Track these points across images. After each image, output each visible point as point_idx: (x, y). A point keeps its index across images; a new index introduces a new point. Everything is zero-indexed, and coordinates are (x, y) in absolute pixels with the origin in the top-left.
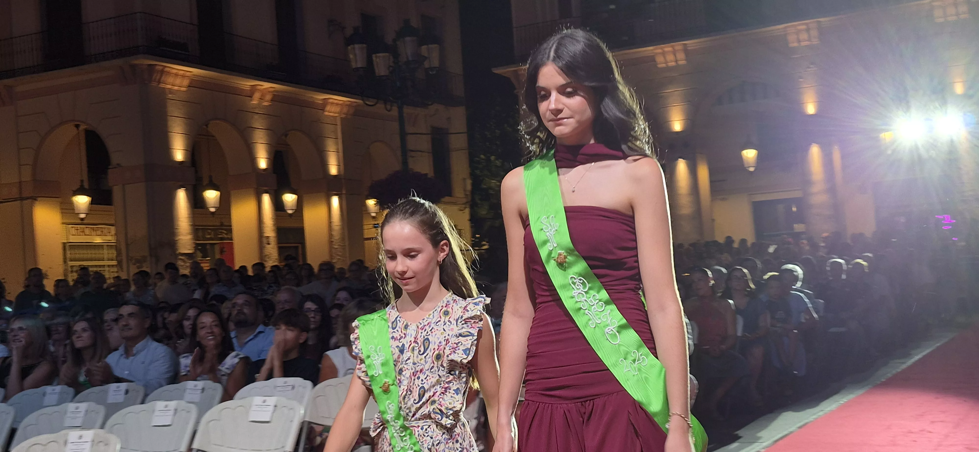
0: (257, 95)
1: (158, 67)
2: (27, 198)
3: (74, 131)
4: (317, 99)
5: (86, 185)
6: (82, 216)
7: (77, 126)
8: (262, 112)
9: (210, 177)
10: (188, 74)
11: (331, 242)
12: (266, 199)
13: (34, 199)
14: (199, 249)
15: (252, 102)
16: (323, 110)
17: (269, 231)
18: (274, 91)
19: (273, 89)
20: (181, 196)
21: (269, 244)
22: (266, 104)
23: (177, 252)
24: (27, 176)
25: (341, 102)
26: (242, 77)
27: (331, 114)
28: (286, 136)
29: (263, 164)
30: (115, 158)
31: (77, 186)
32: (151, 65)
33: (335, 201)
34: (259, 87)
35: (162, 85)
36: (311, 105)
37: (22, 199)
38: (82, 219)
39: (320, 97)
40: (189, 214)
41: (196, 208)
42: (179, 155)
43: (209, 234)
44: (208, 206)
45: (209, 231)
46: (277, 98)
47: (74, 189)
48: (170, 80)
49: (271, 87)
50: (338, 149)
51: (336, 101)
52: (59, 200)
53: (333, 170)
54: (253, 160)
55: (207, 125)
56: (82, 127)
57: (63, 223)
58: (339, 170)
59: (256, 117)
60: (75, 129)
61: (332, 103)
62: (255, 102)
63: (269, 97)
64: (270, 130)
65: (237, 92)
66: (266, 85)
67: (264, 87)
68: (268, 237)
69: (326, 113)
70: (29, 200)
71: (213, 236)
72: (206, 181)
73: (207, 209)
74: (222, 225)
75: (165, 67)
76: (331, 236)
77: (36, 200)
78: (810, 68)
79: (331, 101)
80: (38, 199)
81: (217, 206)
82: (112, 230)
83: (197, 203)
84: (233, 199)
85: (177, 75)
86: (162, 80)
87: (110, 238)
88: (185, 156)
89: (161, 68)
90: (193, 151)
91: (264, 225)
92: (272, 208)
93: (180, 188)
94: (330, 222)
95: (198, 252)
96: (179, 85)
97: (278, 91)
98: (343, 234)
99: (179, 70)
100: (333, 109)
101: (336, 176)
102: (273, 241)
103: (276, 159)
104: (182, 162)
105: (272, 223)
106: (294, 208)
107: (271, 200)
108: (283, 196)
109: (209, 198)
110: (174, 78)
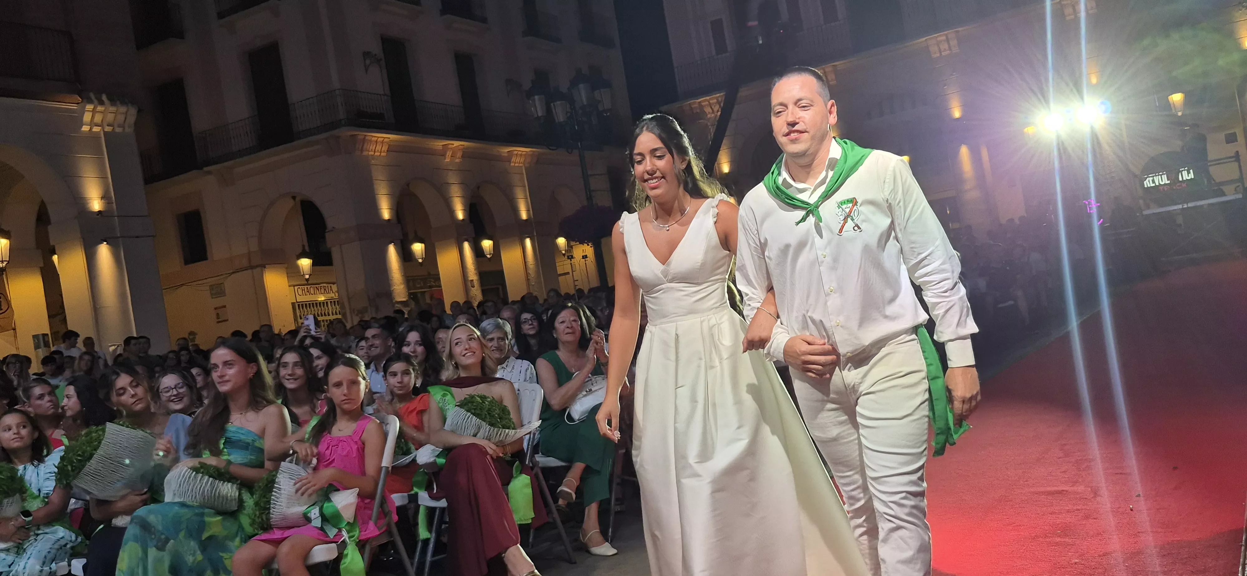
0: (449, 154)
1: (359, 137)
2: (257, 266)
3: (291, 203)
4: (504, 152)
5: (307, 250)
6: (307, 277)
7: (294, 198)
8: (455, 168)
9: (416, 232)
10: (386, 140)
11: (528, 280)
12: (466, 246)
13: (263, 266)
14: (412, 298)
15: (446, 160)
16: (510, 162)
17: (473, 275)
18: (464, 148)
19: (462, 147)
20: (392, 250)
21: (473, 287)
22: (457, 160)
23: (394, 301)
24: (254, 246)
25: (524, 153)
26: (435, 138)
27: (517, 165)
28: (478, 188)
29: (460, 215)
30: (330, 223)
31: (299, 250)
32: (352, 135)
33: (528, 242)
34: (450, 146)
35: (365, 152)
36: (499, 158)
37: (252, 267)
38: (307, 280)
39: (505, 150)
40: (399, 267)
41: (405, 261)
42: (386, 215)
43: (420, 283)
44: (416, 258)
45: (419, 281)
46: (467, 155)
47: (297, 254)
48: (372, 147)
49: (461, 145)
50: (526, 196)
51: (520, 153)
52: (286, 265)
53: (524, 216)
54: (452, 212)
55: (408, 185)
56: (298, 198)
57: (290, 286)
58: (529, 214)
59: (450, 173)
60: (292, 201)
61: (517, 155)
62: (447, 160)
63: (459, 154)
64: (464, 184)
65: (431, 152)
66: (456, 143)
67: (455, 146)
68: (472, 280)
69: (512, 164)
70: (259, 269)
71: (423, 285)
72: (411, 236)
73: (416, 260)
74: (429, 274)
75: (366, 136)
76: (527, 274)
77: (265, 267)
78: (954, 75)
79: (516, 152)
80: (267, 266)
81: (424, 257)
82: (334, 288)
83: (406, 256)
84: (437, 250)
85: (376, 142)
86: (365, 147)
87: (333, 295)
88: (391, 214)
89: (363, 137)
90: (398, 209)
91: (468, 271)
92: (473, 254)
93: (391, 243)
94: (525, 262)
95: (412, 301)
96: (380, 151)
97: (468, 148)
98: (538, 272)
99: (378, 137)
100: (518, 160)
101: (526, 220)
102: (476, 283)
103: (472, 209)
104: (389, 220)
105: (473, 268)
106: (492, 252)
107: (471, 247)
108: (482, 243)
109: (416, 251)
110: (375, 145)
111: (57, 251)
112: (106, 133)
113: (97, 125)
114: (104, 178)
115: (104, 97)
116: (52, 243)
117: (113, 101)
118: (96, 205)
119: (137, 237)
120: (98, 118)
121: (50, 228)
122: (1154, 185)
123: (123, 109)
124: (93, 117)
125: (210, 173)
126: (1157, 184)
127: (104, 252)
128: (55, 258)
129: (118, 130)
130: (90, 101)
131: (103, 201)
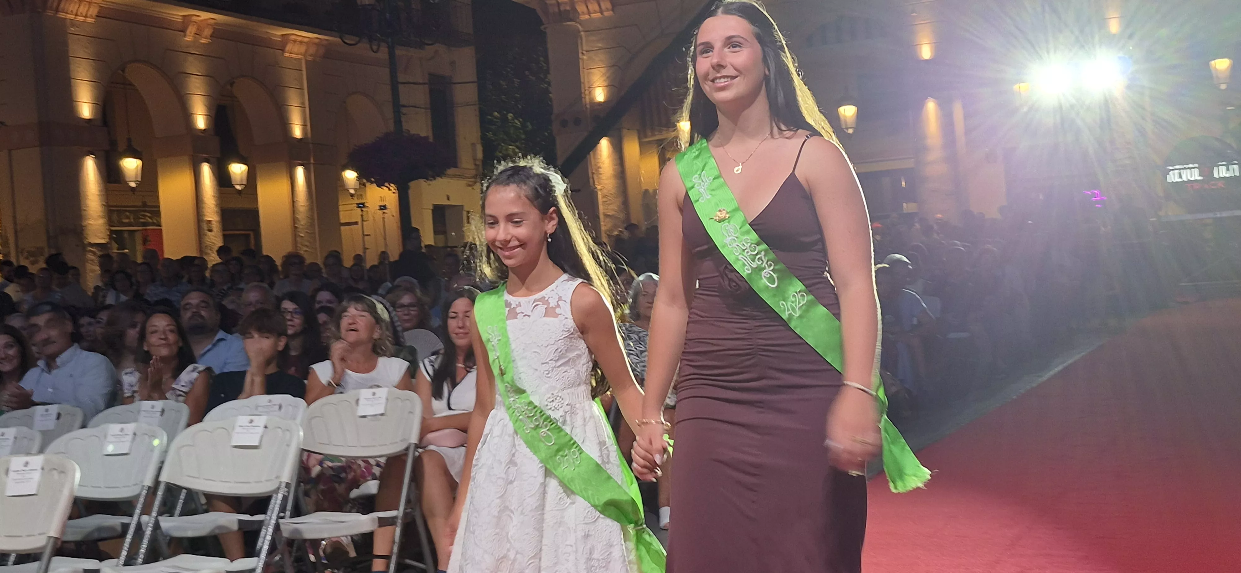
0: (191, 30)
4: (275, 35)
8: (198, 52)
9: (129, 140)
11: (295, 228)
12: (206, 170)
14: (114, 238)
15: (186, 39)
16: (283, 50)
17: (211, 212)
18: (216, 24)
19: (213, 21)
20: (90, 166)
21: (210, 231)
22: (203, 41)
23: (86, 242)
25: (306, 40)
26: (172, 4)
27: (294, 56)
28: (232, 84)
29: (201, 122)
33: (300, 172)
34: (194, 18)
35: (61, 15)
36: (266, 43)
39: (278, 32)
40: (100, 191)
41: (109, 182)
42: (86, 111)
43: (128, 218)
44: (127, 180)
45: (128, 214)
46: (218, 33)
48: (73, 8)
50: (303, 103)
51: (300, 39)
53: (297, 132)
54: (188, 117)
55: (123, 71)
58: (304, 131)
59: (191, 58)
61: (295, 41)
62: (189, 39)
63: (208, 32)
64: (210, 76)
65: (163, 24)
66: (204, 16)
67: (199, 19)
68: (210, 221)
69: (287, 55)
71: (132, 221)
72: (122, 146)
73: (126, 183)
74: (145, 205)
76: (295, 220)
79: (293, 37)
81: (139, 179)
83: (111, 175)
84: (160, 170)
85: (81, 1)
86: (62, 6)
88: (94, 111)
90: (103, 104)
91: (204, 205)
92: (215, 183)
93: (88, 155)
94: (293, 202)
95: (113, 242)
96: (83, 14)
97: (222, 24)
98: (311, 218)
100: (296, 48)
101: (301, 139)
102: (216, 226)
103: (219, 116)
104: (89, 119)
105: (214, 203)
106: (245, 182)
107: (213, 172)
108: (230, 166)
109: (128, 169)
110: (77, 6)
122: (1180, 180)
126: (1185, 179)
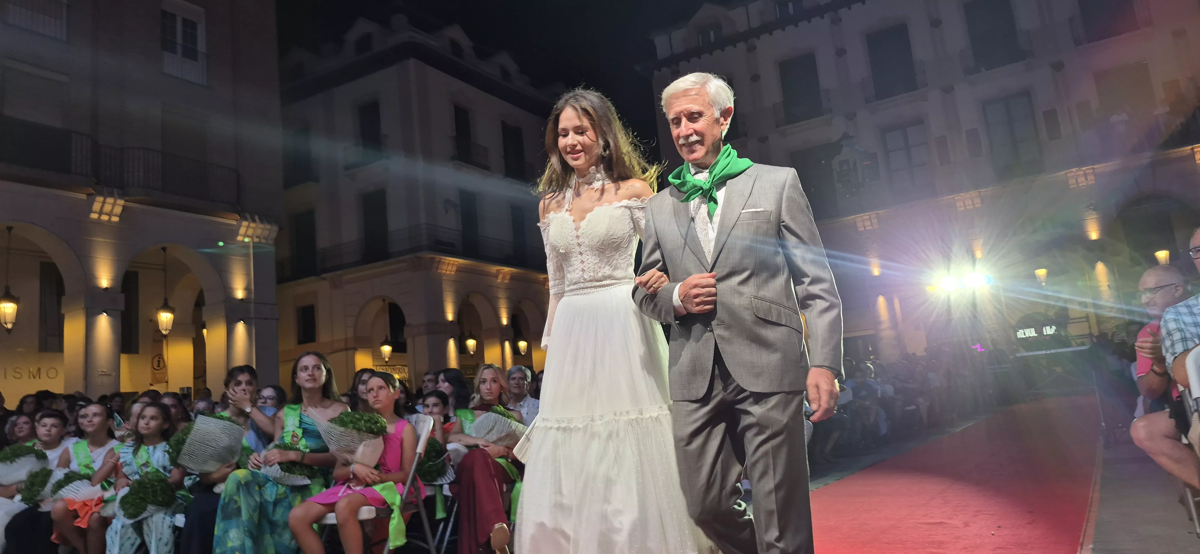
0: (500, 276)
1: (436, 259)
2: (351, 349)
3: (381, 304)
4: (541, 278)
5: (389, 339)
6: (387, 359)
7: (384, 300)
8: (504, 287)
9: (470, 332)
10: (456, 263)
12: (507, 344)
13: (355, 349)
18: (512, 273)
19: (510, 272)
20: (452, 344)
22: (506, 282)
24: (350, 334)
26: (490, 264)
28: (520, 302)
29: (505, 321)
30: (408, 320)
31: (383, 339)
32: (432, 257)
34: (502, 271)
35: (439, 271)
37: (347, 349)
38: (386, 362)
40: (456, 355)
41: (461, 351)
42: (450, 317)
45: (469, 369)
46: (513, 278)
47: (381, 341)
48: (445, 267)
49: (510, 270)
52: (372, 350)
54: (498, 318)
55: (468, 296)
56: (387, 301)
59: (500, 290)
60: (382, 302)
62: (499, 280)
63: (508, 277)
64: (509, 299)
65: (487, 274)
66: (506, 269)
67: (505, 271)
70: (352, 351)
71: (472, 373)
72: (467, 334)
73: (469, 352)
75: (441, 259)
77: (357, 350)
78: (874, 244)
80: (358, 349)
81: (475, 350)
82: (406, 369)
83: (462, 349)
84: (485, 346)
85: (449, 264)
86: (439, 268)
87: (405, 375)
88: (454, 317)
89: (439, 259)
90: (459, 313)
91: (507, 363)
92: (512, 351)
93: (451, 338)
96: (450, 270)
97: (515, 273)
99: (450, 261)
103: (513, 318)
104: (452, 321)
106: (526, 351)
107: (510, 346)
108: (519, 343)
109: (469, 345)
110: (447, 266)
111: (207, 328)
112: (253, 242)
113: (248, 236)
114: (248, 274)
115: (257, 218)
116: (204, 319)
117: (262, 221)
118: (240, 294)
119: (266, 319)
120: (250, 232)
121: (204, 308)
123: (268, 226)
124: (247, 231)
125: (324, 279)
126: (1027, 336)
127: (240, 328)
128: (205, 331)
129: (263, 241)
130: (246, 219)
131: (245, 292)
